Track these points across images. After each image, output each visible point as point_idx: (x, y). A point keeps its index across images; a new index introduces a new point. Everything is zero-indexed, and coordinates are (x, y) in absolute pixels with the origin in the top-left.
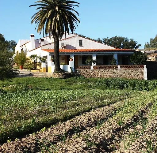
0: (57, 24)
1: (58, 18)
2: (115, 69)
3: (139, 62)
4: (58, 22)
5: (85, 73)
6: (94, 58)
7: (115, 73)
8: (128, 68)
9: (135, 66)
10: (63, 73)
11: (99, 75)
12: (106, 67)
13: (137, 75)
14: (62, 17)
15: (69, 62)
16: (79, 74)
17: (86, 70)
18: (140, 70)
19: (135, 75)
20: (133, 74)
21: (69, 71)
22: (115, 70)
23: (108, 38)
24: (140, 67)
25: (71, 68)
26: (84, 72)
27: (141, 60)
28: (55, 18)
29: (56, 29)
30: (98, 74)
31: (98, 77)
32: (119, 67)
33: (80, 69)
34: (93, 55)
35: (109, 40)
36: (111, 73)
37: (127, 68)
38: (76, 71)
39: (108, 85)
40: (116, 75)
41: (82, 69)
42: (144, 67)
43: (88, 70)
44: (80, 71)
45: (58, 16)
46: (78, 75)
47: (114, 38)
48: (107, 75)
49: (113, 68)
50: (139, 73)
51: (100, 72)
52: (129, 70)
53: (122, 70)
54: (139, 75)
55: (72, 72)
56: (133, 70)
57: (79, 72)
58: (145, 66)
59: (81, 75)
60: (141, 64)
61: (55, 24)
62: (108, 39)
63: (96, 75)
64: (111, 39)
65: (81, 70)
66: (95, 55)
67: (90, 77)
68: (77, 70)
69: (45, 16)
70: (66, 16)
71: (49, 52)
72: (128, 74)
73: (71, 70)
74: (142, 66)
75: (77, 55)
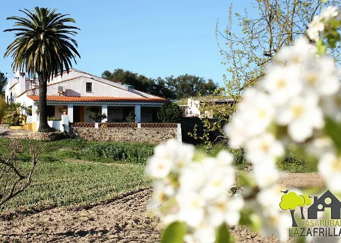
0: (42, 59)
1: (43, 50)
2: (133, 128)
3: (170, 119)
4: (43, 56)
5: (85, 134)
6: (105, 111)
7: (133, 135)
8: (153, 127)
9: (163, 125)
10: (50, 133)
11: (108, 137)
12: (119, 125)
13: (166, 139)
14: (49, 48)
15: (62, 115)
16: (77, 134)
17: (88, 128)
18: (171, 131)
19: (163, 138)
20: (159, 136)
21: (62, 129)
22: (131, 130)
23: (173, 76)
24: (171, 127)
25: (64, 125)
26: (85, 131)
27: (173, 115)
28: (38, 49)
29: (40, 67)
30: (106, 135)
31: (106, 139)
32: (139, 125)
33: (78, 126)
34: (103, 106)
35: (175, 81)
36: (126, 134)
37: (150, 127)
38: (71, 130)
39: (101, 154)
40: (134, 137)
41: (81, 127)
42: (177, 127)
43: (91, 129)
44: (78, 130)
45: (43, 47)
46: (74, 137)
47: (182, 77)
48: (120, 137)
49: (130, 127)
50: (169, 135)
51: (109, 133)
52: (153, 131)
53: (144, 130)
54: (169, 138)
55: (65, 132)
56: (160, 130)
57: (77, 132)
58: (179, 125)
59: (79, 137)
60: (173, 122)
61: (39, 58)
62: (173, 78)
63: (103, 136)
64: (179, 78)
65: (80, 129)
66: (107, 106)
67: (94, 140)
68: (73, 129)
69: (24, 47)
70: (56, 48)
71: (34, 100)
72: (153, 136)
73: (65, 128)
74: (175, 125)
75: (79, 106)
